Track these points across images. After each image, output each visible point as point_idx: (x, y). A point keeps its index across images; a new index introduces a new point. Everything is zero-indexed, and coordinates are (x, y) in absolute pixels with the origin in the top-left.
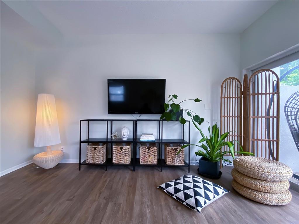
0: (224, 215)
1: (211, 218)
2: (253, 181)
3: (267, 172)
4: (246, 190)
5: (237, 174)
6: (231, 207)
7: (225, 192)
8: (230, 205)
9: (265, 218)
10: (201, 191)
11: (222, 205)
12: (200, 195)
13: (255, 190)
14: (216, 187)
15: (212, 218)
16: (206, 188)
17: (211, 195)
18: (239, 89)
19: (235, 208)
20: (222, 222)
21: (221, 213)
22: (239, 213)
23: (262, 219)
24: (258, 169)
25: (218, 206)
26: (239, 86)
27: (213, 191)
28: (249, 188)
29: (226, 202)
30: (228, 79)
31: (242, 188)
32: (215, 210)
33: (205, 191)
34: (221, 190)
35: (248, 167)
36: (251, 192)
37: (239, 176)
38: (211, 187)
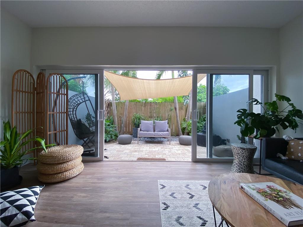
0: (52, 206)
1: (44, 217)
2: (62, 165)
3: (72, 154)
4: (57, 176)
5: (46, 166)
6: (52, 196)
7: (41, 189)
8: (50, 196)
9: (78, 186)
10: (24, 201)
11: (44, 201)
12: (26, 205)
13: (64, 172)
14: (32, 189)
15: (46, 217)
16: (25, 196)
17: (33, 199)
18: (32, 84)
19: (56, 195)
20: (56, 211)
21: (48, 207)
22: (61, 195)
23: (77, 187)
24: (66, 154)
25: (42, 204)
26: (32, 81)
27: (33, 194)
28: (59, 173)
29: (45, 196)
30: (21, 70)
31: (53, 176)
32: (41, 209)
33: (27, 199)
34: (38, 189)
35: (58, 155)
36: (61, 175)
37: (49, 168)
38: (29, 192)
